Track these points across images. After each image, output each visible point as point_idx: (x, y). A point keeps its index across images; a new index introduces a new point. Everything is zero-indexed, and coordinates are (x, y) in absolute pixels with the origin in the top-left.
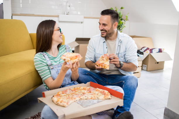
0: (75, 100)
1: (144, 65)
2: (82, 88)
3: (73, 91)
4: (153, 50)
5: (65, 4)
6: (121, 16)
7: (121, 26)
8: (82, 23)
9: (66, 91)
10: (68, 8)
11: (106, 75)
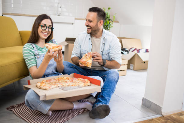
0: (57, 86)
1: (131, 64)
2: (65, 78)
3: (57, 80)
4: (141, 51)
5: (56, 5)
6: (108, 16)
8: (73, 24)
9: (50, 80)
11: (90, 70)
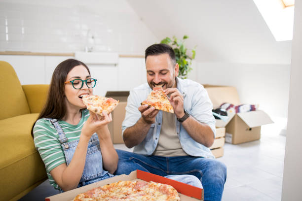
1: (227, 134)
2: (122, 183)
3: (106, 190)
4: (241, 108)
5: (85, 34)
6: (183, 51)
7: (185, 68)
8: (115, 65)
9: (92, 192)
10: (91, 40)
11: (165, 158)
